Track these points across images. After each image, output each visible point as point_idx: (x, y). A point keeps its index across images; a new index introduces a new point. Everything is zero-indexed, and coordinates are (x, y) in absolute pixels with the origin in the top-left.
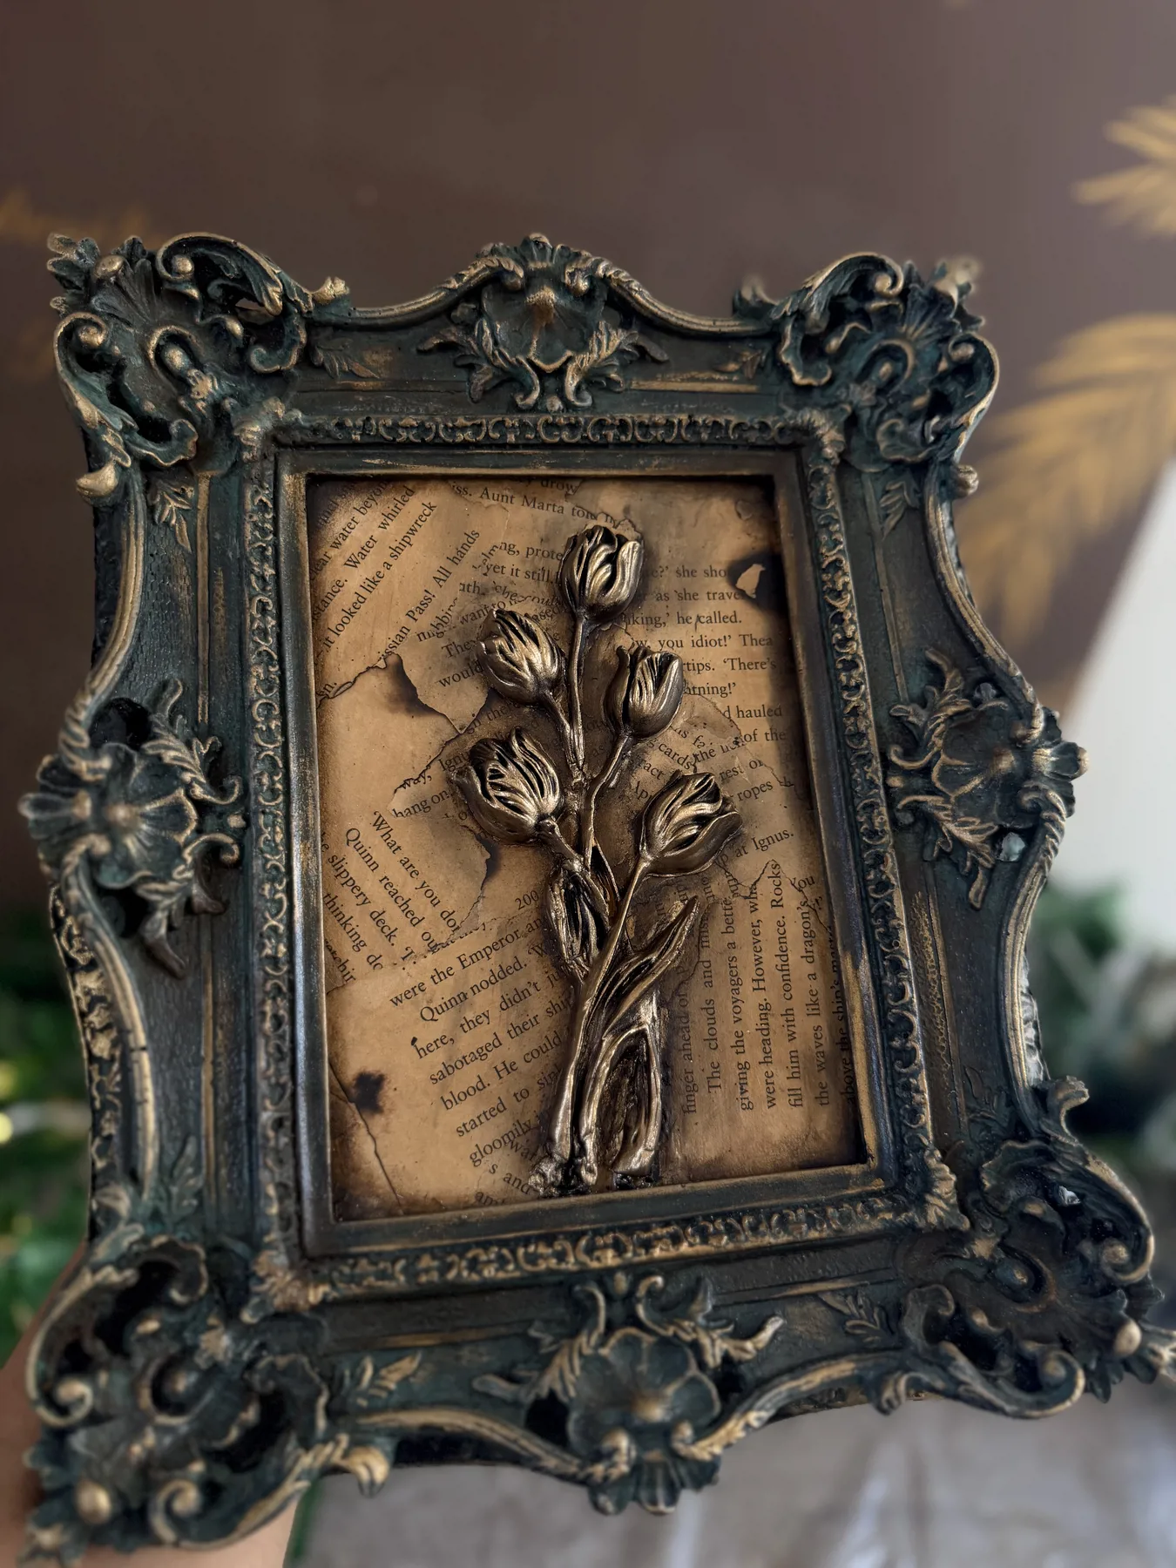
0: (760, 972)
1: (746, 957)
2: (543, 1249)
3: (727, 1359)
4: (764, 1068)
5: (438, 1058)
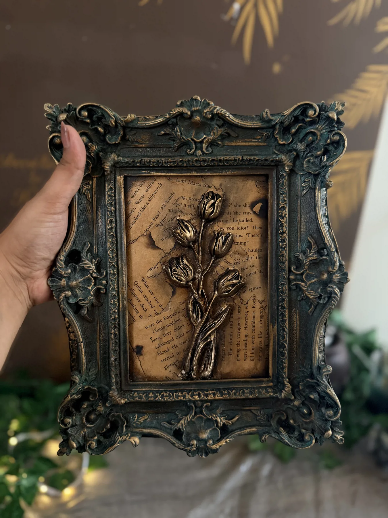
0: (246, 325)
1: (243, 321)
2: (180, 394)
3: (224, 424)
4: (244, 351)
5: (157, 343)
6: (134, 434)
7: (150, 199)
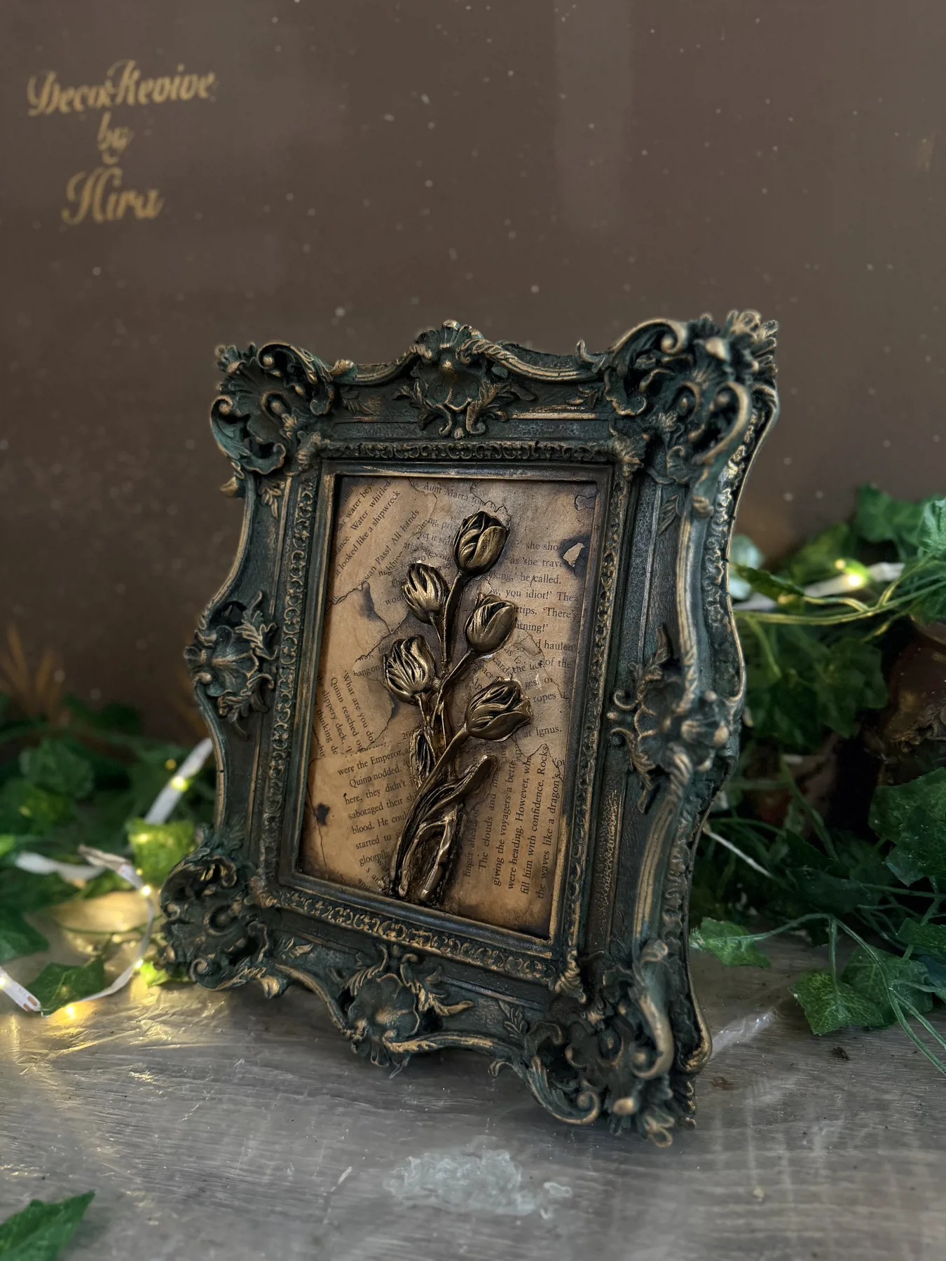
1: (516, 798)
3: (431, 1009)
4: (511, 865)
5: (355, 806)
6: (273, 973)
7: (376, 521)
